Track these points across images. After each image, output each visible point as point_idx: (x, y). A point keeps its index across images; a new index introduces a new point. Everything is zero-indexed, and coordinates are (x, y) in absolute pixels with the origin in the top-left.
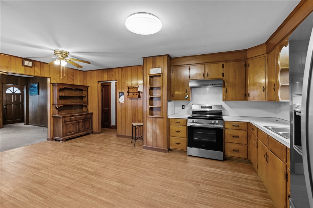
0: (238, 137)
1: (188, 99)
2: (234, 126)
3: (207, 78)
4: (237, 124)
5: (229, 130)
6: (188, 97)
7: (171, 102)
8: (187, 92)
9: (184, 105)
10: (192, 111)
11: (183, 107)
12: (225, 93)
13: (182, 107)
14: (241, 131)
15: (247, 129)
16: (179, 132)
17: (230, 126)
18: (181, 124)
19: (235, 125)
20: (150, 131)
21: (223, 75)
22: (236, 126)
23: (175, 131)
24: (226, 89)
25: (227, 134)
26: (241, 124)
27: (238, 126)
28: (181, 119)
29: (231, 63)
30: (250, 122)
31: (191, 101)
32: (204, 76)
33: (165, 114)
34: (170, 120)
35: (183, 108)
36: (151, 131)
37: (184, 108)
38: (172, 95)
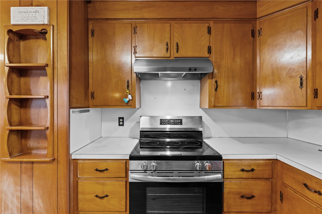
0: (253, 197)
1: (131, 104)
2: (243, 170)
3: (177, 55)
4: (250, 166)
5: (233, 181)
6: (131, 98)
7: (88, 111)
8: (128, 86)
9: (123, 118)
10: (140, 131)
11: (121, 121)
12: (214, 90)
13: (119, 122)
14: (260, 182)
15: (271, 177)
16: (107, 196)
17: (235, 171)
18: (112, 175)
19: (246, 168)
20: (10, 205)
21: (209, 51)
22: (247, 171)
23: (93, 196)
24: (216, 82)
25: (229, 193)
26: (258, 165)
27: (253, 170)
28: (110, 161)
29: (227, 25)
30: (279, 158)
31: (139, 109)
32: (169, 50)
33: (62, 150)
34: (80, 166)
35: (121, 123)
36: (16, 203)
37: (123, 125)
38: (90, 94)
